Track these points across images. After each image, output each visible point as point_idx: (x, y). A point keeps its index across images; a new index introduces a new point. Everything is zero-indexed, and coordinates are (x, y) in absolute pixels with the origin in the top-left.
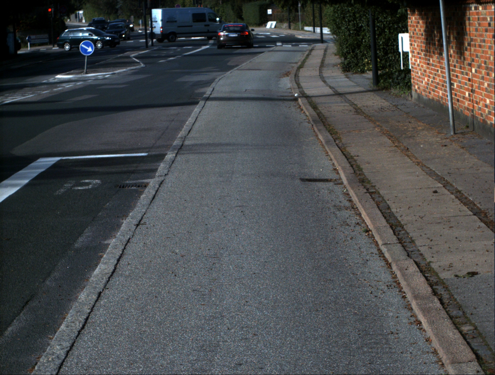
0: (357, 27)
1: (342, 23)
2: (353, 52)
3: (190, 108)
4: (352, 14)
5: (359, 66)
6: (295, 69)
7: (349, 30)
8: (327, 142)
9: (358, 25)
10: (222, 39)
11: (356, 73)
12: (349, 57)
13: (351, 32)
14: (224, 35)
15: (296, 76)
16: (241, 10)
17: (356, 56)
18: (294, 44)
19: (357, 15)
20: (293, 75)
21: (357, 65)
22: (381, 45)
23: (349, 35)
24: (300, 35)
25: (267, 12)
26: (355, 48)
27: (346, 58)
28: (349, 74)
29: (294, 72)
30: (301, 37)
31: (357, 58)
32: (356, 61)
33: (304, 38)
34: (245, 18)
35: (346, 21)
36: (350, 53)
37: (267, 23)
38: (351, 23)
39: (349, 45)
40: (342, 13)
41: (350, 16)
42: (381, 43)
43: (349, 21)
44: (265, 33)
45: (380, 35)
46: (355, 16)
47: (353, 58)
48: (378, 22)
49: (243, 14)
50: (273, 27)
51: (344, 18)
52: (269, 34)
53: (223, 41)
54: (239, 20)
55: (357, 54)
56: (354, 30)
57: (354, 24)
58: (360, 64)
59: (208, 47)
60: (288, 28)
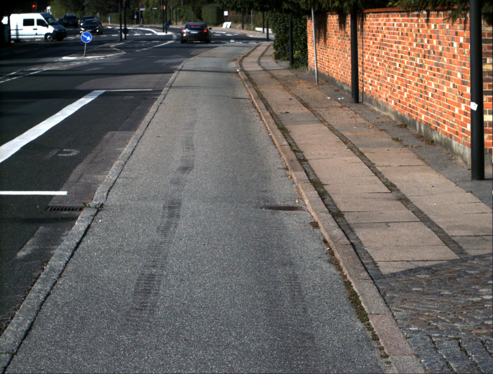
0: (286, 28)
1: (275, 24)
2: (282, 45)
3: (168, 75)
4: (282, 18)
5: (286, 56)
6: (241, 57)
7: (280, 30)
8: (249, 87)
9: (286, 26)
10: (184, 35)
11: (284, 60)
12: (279, 48)
13: (281, 31)
14: (186, 32)
15: (241, 61)
16: (201, 11)
17: (284, 48)
18: (244, 41)
19: (286, 19)
20: (238, 61)
21: (285, 54)
22: (302, 41)
23: (280, 33)
24: (251, 35)
25: (223, 13)
26: (284, 43)
27: (277, 50)
28: (279, 61)
29: (240, 59)
30: (251, 36)
31: (285, 49)
32: (284, 52)
33: (254, 37)
34: (204, 19)
35: (277, 23)
36: (280, 46)
37: (223, 23)
38: (281, 25)
39: (280, 40)
40: (275, 17)
41: (281, 19)
42: (302, 39)
43: (280, 23)
44: (221, 32)
45: (301, 33)
46: (284, 19)
47: (282, 49)
48: (300, 24)
49: (203, 15)
50: (229, 27)
51: (276, 20)
52: (224, 33)
53: (186, 37)
54: (198, 20)
55: (285, 47)
56: (284, 29)
57: (283, 25)
58: (287, 54)
59: (172, 42)
60: (241, 28)
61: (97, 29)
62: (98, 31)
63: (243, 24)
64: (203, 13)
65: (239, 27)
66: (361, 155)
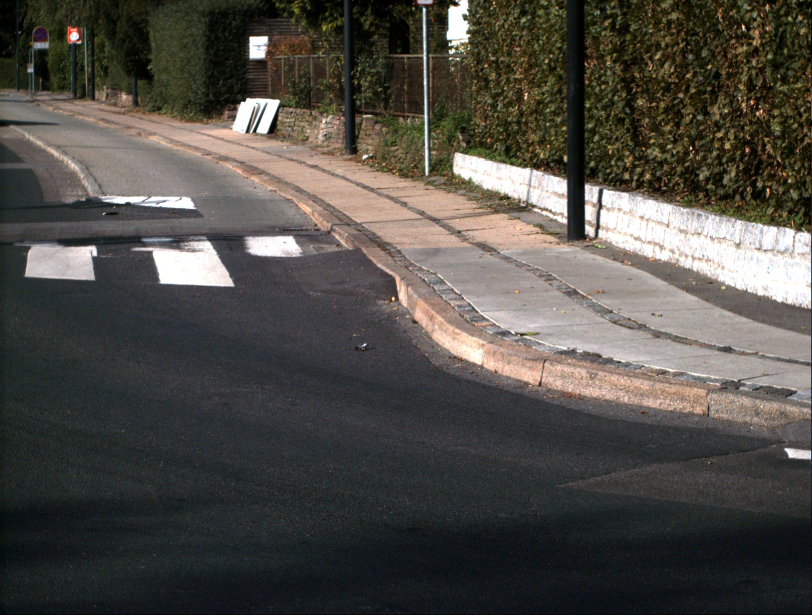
16: (144, 38)
34: (156, 78)
37: (239, 103)
44: (154, 201)
49: (151, 57)
50: (264, 127)
52: (187, 203)
54: (140, 83)
60: (339, 144)
63: (354, 111)
64: (153, 44)
65: (327, 137)
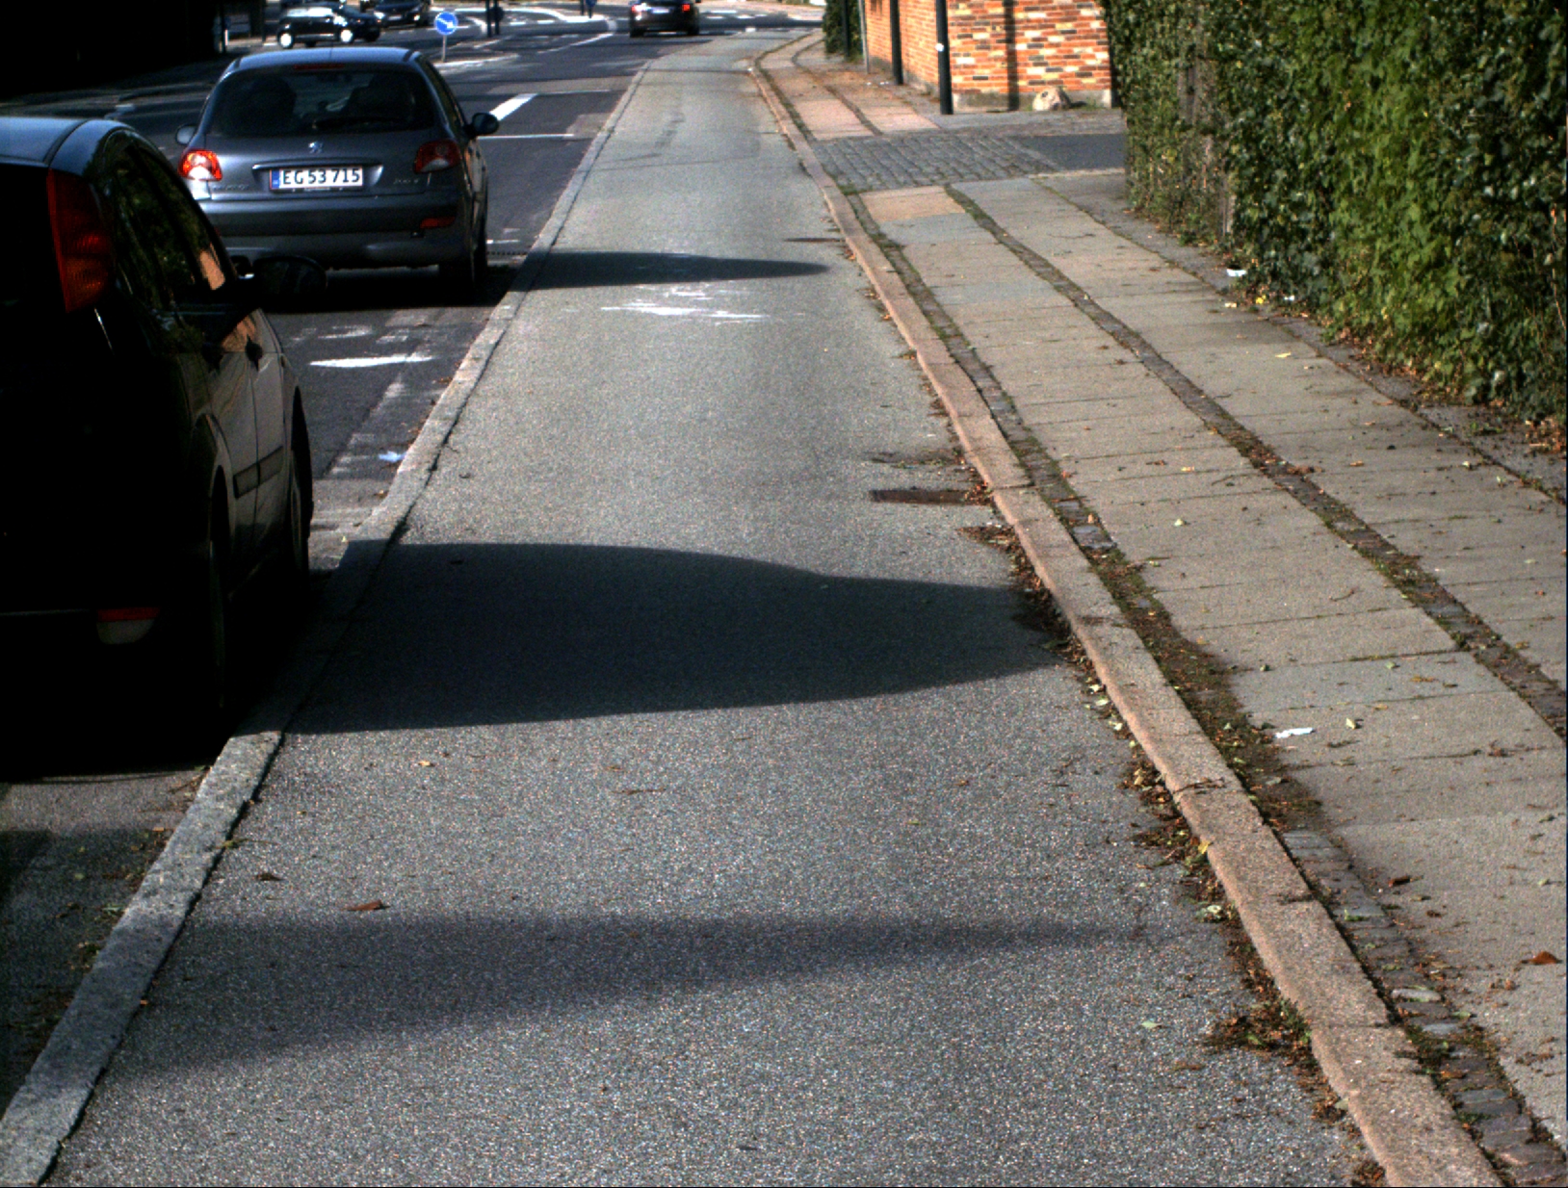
6: (762, 53)
8: (761, 83)
10: (639, 18)
14: (643, 11)
15: (760, 58)
18: (779, 29)
20: (754, 58)
24: (798, 14)
33: (805, 19)
53: (641, 21)
59: (608, 35)
61: (415, 14)
62: (417, 18)
66: (858, 112)
